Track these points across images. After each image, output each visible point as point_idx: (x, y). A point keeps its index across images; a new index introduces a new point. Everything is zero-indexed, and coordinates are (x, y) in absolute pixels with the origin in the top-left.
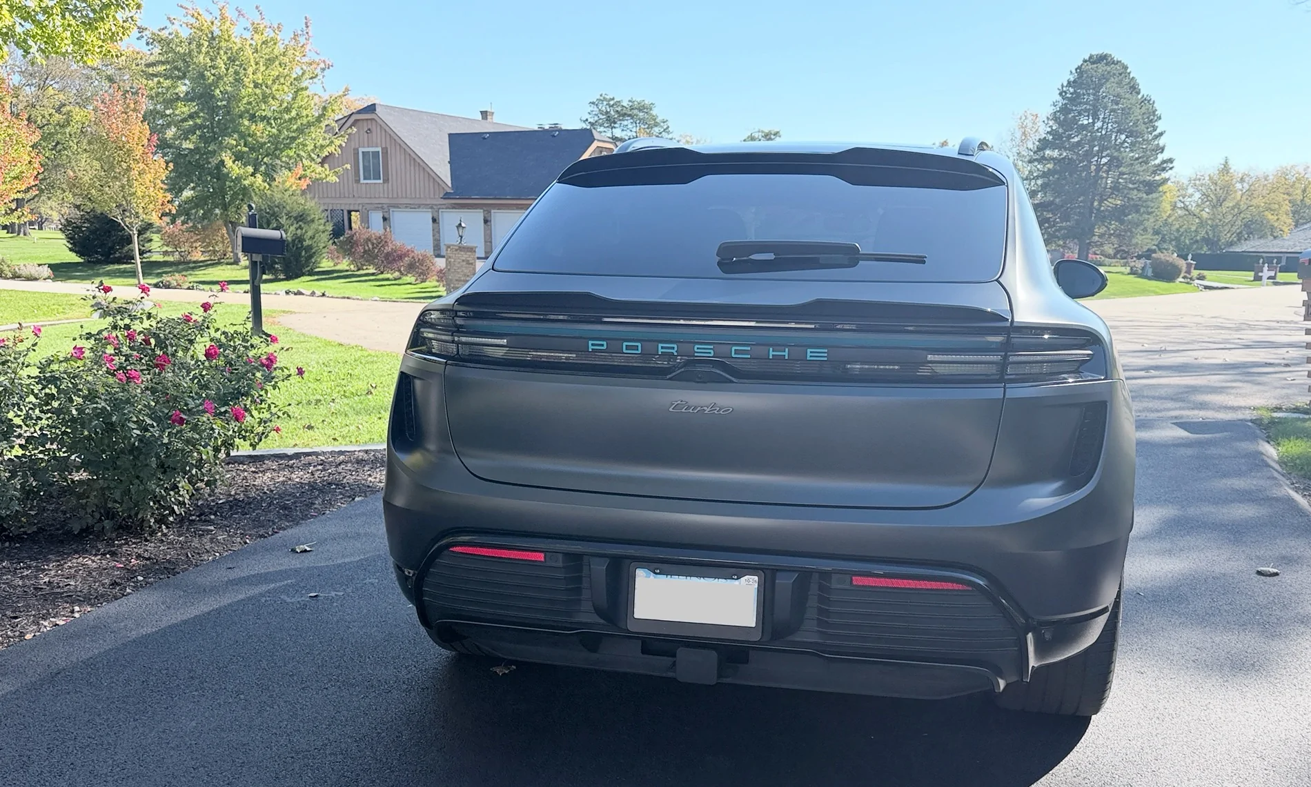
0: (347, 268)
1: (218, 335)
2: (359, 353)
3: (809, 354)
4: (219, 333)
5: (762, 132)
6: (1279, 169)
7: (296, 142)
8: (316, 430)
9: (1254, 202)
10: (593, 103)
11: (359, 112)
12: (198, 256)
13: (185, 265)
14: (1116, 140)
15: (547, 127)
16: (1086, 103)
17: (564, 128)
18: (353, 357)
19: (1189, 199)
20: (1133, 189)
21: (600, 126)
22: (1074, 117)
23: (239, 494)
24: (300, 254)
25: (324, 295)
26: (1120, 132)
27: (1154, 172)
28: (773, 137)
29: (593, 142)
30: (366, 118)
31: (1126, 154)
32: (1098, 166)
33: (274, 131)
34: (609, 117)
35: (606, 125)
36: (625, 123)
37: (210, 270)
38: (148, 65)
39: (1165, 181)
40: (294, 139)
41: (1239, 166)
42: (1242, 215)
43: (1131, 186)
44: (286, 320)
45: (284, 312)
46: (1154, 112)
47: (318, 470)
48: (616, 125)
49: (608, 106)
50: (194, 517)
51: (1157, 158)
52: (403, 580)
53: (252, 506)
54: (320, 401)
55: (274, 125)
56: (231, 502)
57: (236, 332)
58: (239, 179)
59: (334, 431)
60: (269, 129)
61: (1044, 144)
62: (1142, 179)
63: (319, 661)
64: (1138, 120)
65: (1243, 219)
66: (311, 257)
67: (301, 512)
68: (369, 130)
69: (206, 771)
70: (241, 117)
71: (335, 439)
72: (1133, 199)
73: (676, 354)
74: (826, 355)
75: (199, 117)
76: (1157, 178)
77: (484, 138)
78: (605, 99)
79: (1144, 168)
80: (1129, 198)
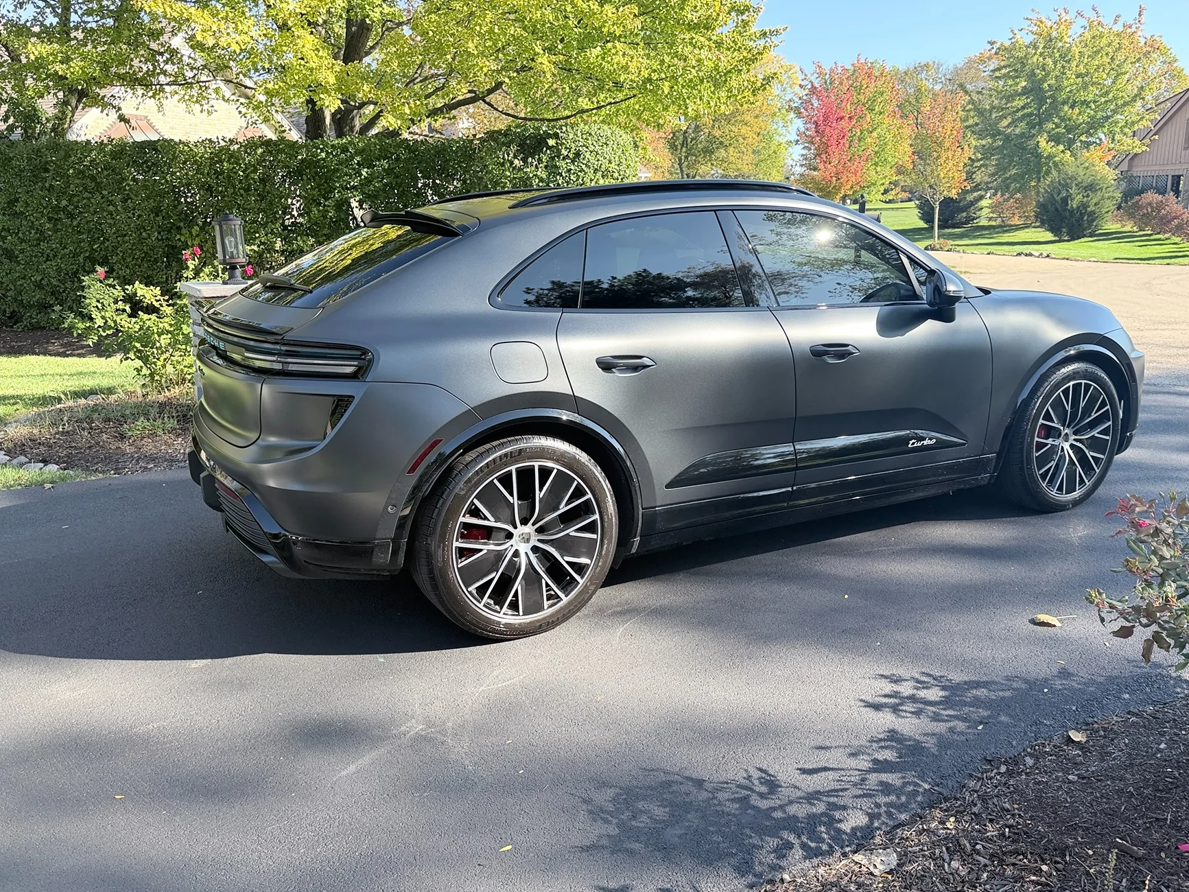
0: (1131, 230)
12: (1016, 221)
13: (1005, 228)
24: (1083, 218)
37: (1017, 233)
38: (993, 71)
58: (1050, 157)
66: (1093, 221)
70: (1064, 103)
75: (1030, 107)
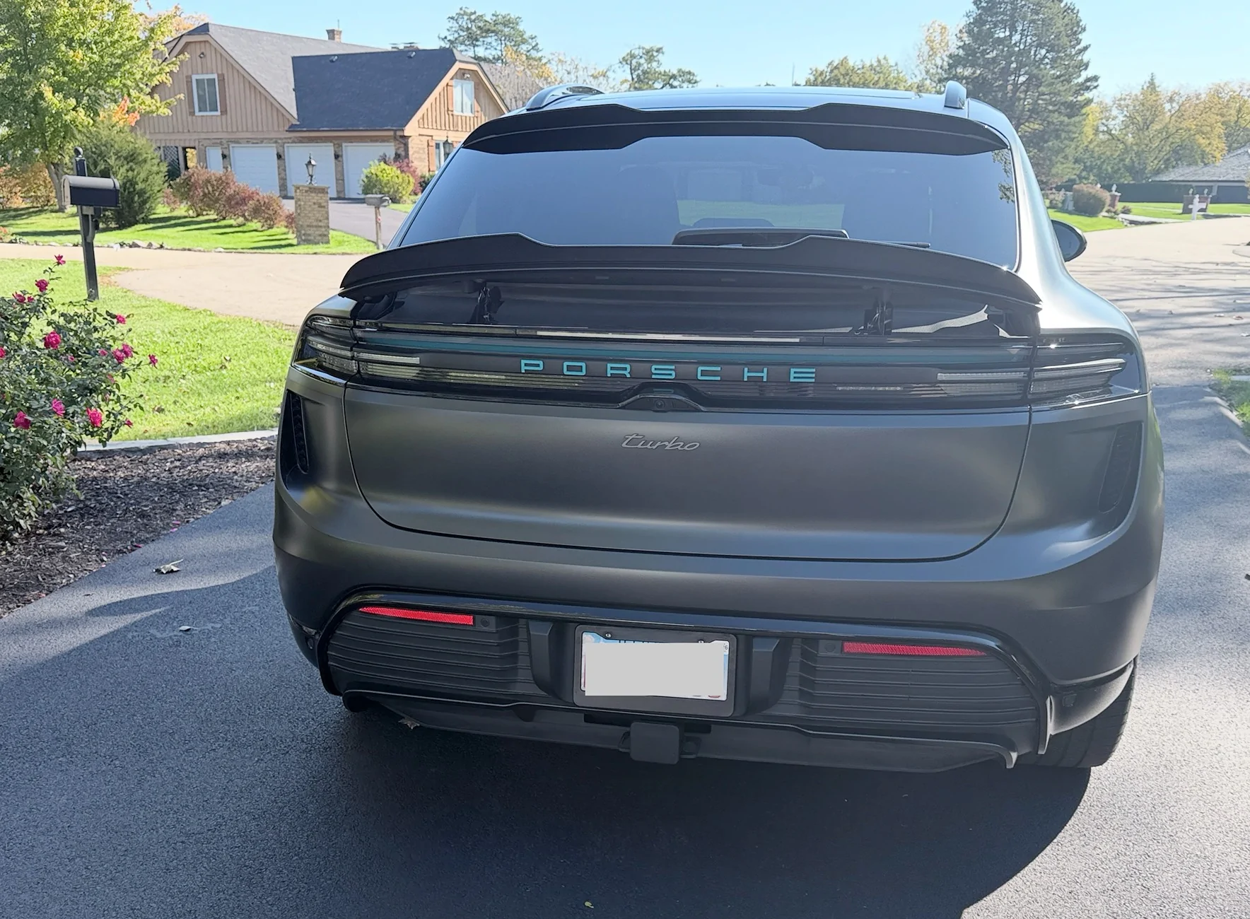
0: (186, 214)
1: (55, 317)
2: (209, 320)
3: (792, 375)
4: (57, 314)
5: (643, 48)
6: (1211, 87)
7: (122, 70)
8: (167, 413)
9: (1184, 125)
10: (452, 18)
11: (191, 33)
12: (18, 203)
13: (5, 214)
14: (1035, 55)
15: (401, 47)
16: (1002, 13)
17: (421, 47)
18: (202, 324)
19: (1113, 122)
20: (1054, 112)
21: (461, 44)
22: (990, 29)
23: (90, 500)
24: (132, 199)
25: (162, 247)
26: (1040, 46)
27: (1077, 93)
28: (655, 54)
29: (454, 63)
30: (199, 40)
31: (1046, 71)
32: (1015, 84)
33: (96, 58)
34: (470, 33)
35: (467, 43)
36: (489, 40)
37: (34, 219)
39: (1089, 102)
40: (119, 66)
41: (1166, 85)
42: (1171, 139)
43: (1050, 108)
44: (123, 279)
45: (120, 269)
46: (1078, 23)
47: (176, 467)
48: (477, 43)
49: (469, 21)
50: (41, 531)
51: (1080, 76)
52: (303, 639)
53: (106, 514)
54: (169, 377)
55: (95, 50)
56: (82, 509)
57: (76, 314)
58: (59, 113)
59: (187, 414)
60: (90, 55)
61: (955, 61)
62: (1064, 100)
63: (202, 714)
64: (1061, 32)
65: (1172, 143)
66: (145, 202)
67: (161, 521)
68: (203, 54)
69: (84, 863)
70: (57, 41)
71: (189, 424)
72: (1053, 123)
73: (628, 376)
74: (814, 375)
75: (9, 42)
76: (1080, 98)
77: (332, 61)
78: (465, 13)
79: (1065, 88)
80: (1048, 122)
